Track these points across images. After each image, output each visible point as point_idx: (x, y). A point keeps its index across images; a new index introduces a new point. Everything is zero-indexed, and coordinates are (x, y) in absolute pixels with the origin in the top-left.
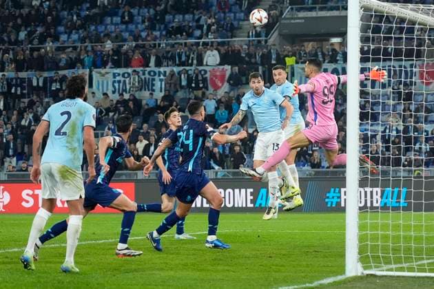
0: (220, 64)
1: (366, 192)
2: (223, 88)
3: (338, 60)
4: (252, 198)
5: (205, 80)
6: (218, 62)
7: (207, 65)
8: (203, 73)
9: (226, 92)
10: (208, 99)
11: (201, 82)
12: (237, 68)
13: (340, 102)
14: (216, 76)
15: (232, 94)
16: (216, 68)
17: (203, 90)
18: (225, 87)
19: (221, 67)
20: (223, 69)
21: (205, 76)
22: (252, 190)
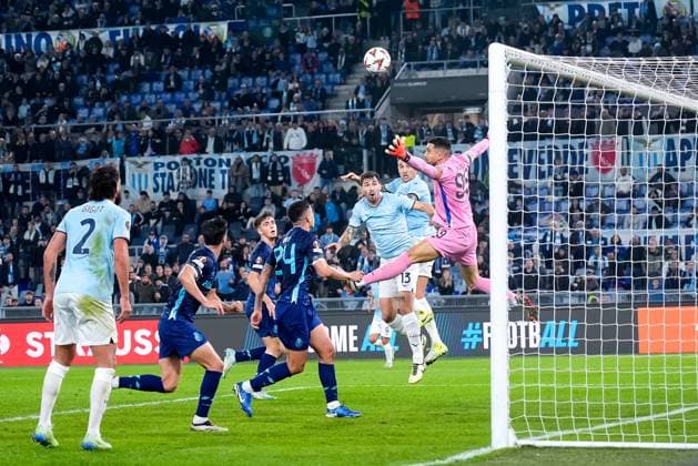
0: (307, 148)
1: (519, 328)
2: (311, 182)
3: (476, 139)
4: (356, 338)
5: (285, 171)
6: (304, 145)
7: (288, 149)
8: (283, 160)
9: (316, 188)
10: (290, 197)
11: (280, 174)
12: (331, 153)
13: (480, 198)
14: (302, 165)
15: (325, 190)
16: (301, 153)
17: (284, 185)
18: (316, 181)
19: (309, 152)
20: (312, 154)
21: (285, 165)
22: (355, 327)
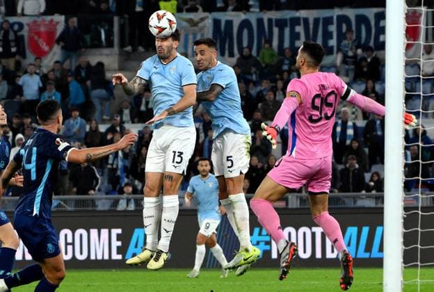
0: (47, 13)
1: (313, 235)
2: (50, 55)
3: (251, 6)
4: (119, 243)
5: (19, 40)
6: (43, 9)
7: (23, 14)
8: (16, 27)
9: (57, 62)
10: (26, 72)
11: (13, 44)
12: (75, 19)
13: (254, 77)
14: (39, 34)
15: (66, 65)
16: (39, 20)
17: (17, 57)
18: (56, 53)
19: (49, 18)
20: (52, 21)
21: (19, 34)
22: (119, 231)
